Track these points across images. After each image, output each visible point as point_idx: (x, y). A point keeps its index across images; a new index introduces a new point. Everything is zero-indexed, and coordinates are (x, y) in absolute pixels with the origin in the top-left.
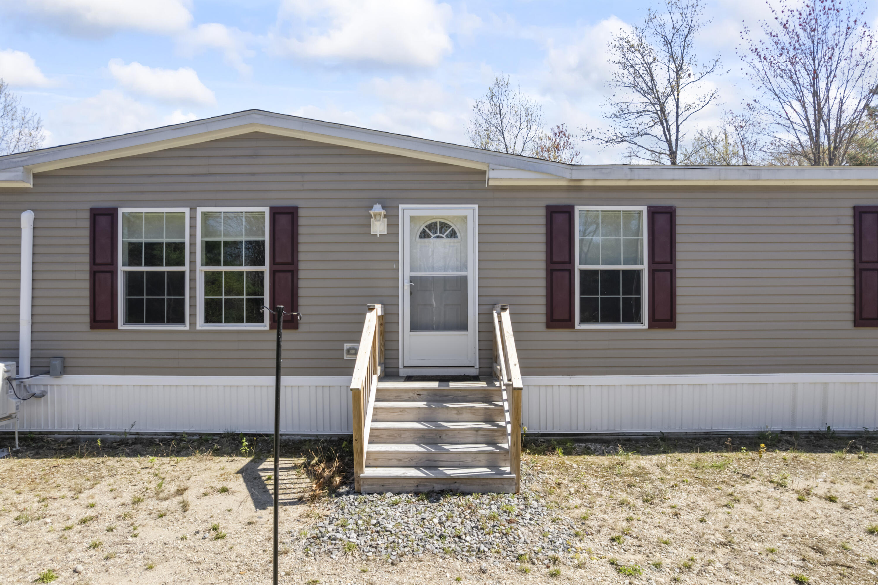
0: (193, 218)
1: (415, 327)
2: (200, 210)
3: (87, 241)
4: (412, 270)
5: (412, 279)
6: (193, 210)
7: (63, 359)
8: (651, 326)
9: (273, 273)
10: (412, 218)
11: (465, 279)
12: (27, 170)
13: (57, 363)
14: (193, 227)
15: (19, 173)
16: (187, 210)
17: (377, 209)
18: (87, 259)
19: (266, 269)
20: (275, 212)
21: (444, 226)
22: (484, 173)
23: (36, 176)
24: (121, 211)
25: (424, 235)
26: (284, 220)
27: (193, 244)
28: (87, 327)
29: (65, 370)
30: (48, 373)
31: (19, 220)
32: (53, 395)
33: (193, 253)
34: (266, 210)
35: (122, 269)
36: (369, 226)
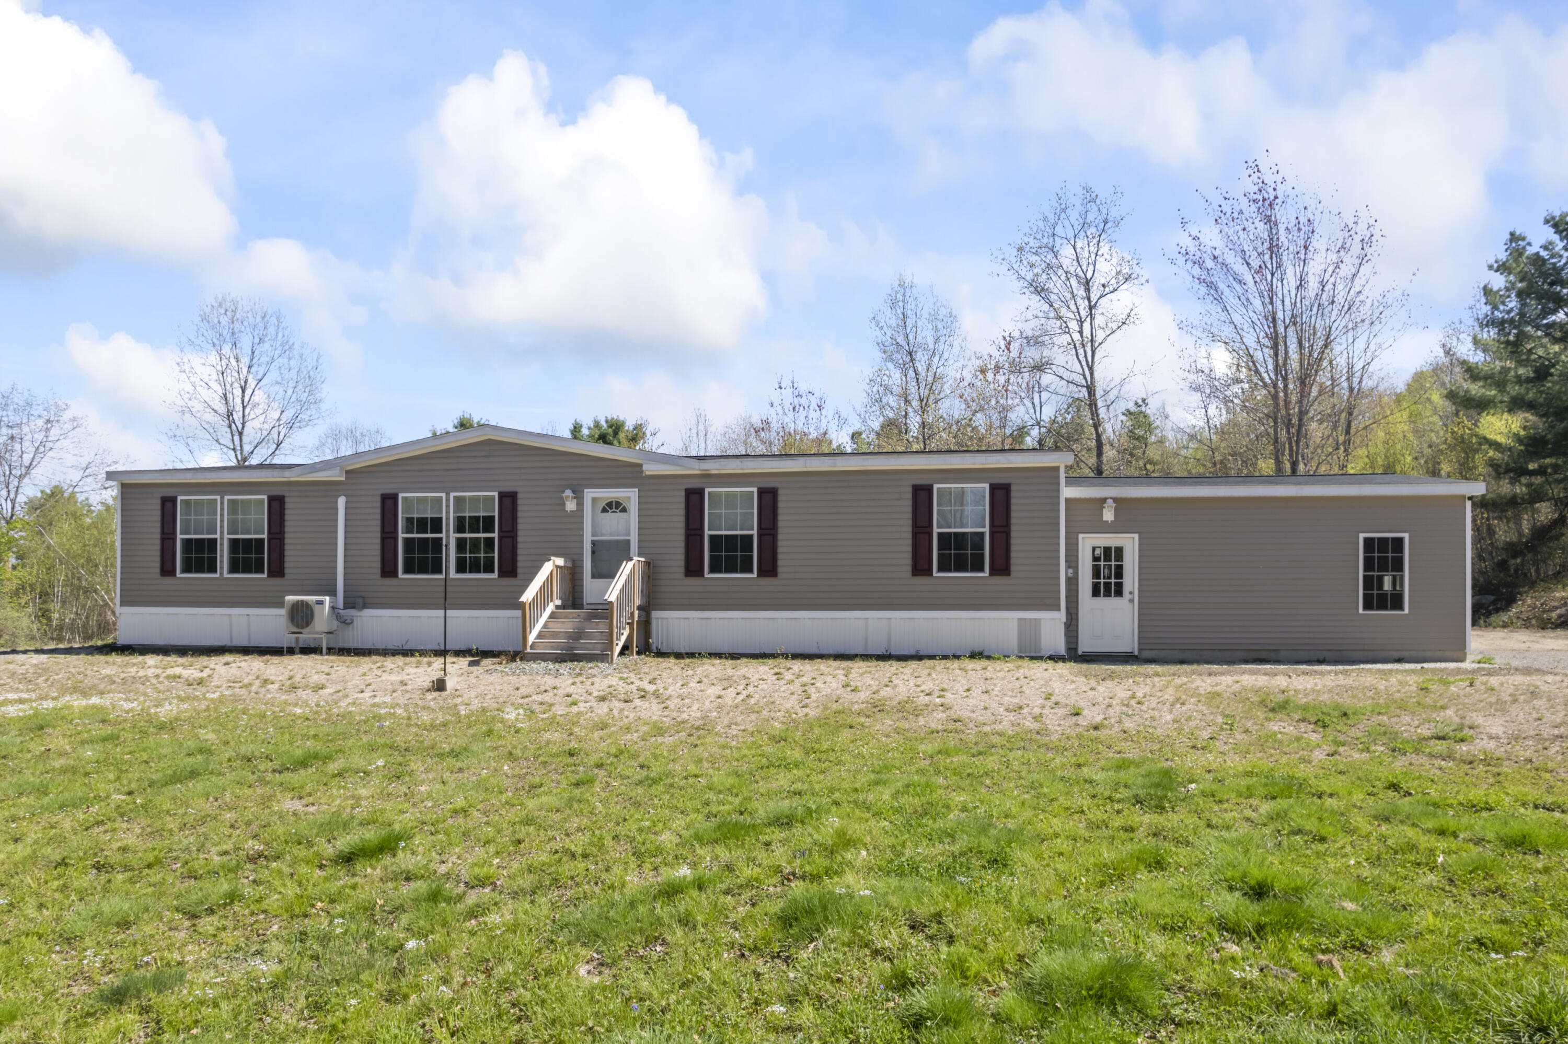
0: (448, 500)
1: (593, 577)
2: (452, 495)
3: (379, 517)
4: (593, 535)
5: (594, 543)
6: (448, 495)
7: (364, 598)
8: (759, 575)
9: (500, 538)
10: (594, 500)
11: (628, 542)
12: (342, 468)
13: (360, 600)
14: (448, 506)
15: (337, 471)
16: (443, 495)
17: (568, 493)
18: (378, 529)
19: (495, 535)
20: (502, 496)
21: (618, 504)
22: (641, 465)
23: (347, 472)
24: (401, 495)
25: (604, 510)
26: (507, 501)
27: (448, 519)
28: (378, 576)
29: (365, 606)
30: (354, 608)
31: (336, 502)
32: (358, 622)
33: (448, 525)
34: (496, 494)
35: (401, 536)
36: (564, 505)
